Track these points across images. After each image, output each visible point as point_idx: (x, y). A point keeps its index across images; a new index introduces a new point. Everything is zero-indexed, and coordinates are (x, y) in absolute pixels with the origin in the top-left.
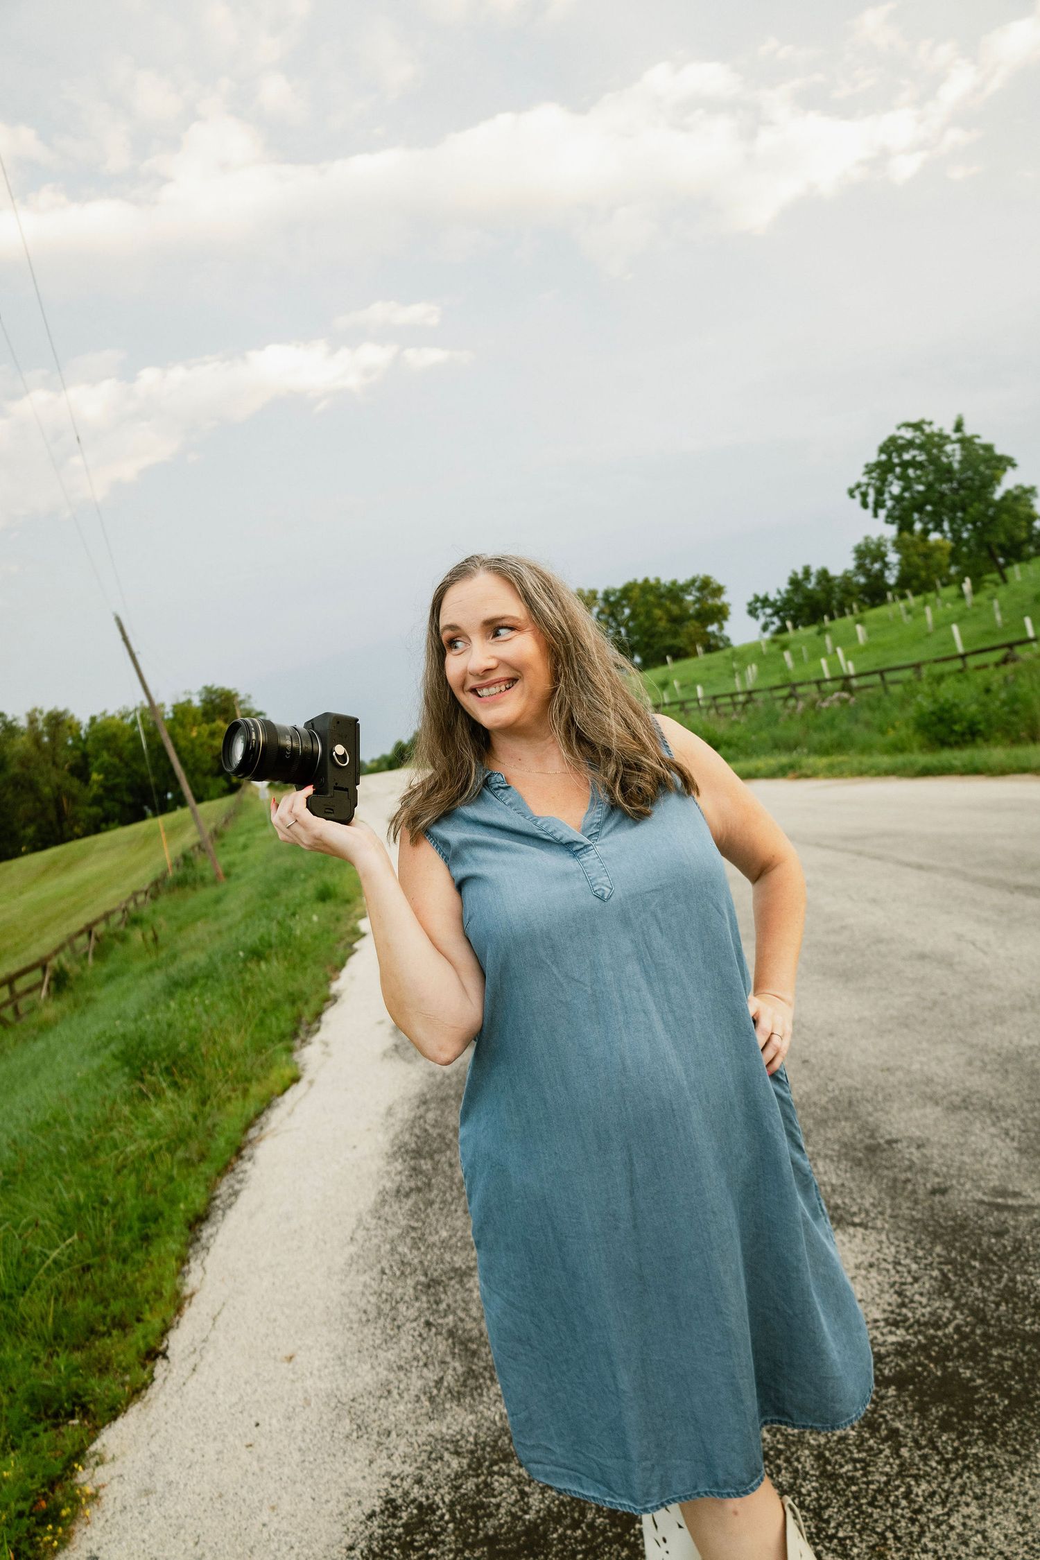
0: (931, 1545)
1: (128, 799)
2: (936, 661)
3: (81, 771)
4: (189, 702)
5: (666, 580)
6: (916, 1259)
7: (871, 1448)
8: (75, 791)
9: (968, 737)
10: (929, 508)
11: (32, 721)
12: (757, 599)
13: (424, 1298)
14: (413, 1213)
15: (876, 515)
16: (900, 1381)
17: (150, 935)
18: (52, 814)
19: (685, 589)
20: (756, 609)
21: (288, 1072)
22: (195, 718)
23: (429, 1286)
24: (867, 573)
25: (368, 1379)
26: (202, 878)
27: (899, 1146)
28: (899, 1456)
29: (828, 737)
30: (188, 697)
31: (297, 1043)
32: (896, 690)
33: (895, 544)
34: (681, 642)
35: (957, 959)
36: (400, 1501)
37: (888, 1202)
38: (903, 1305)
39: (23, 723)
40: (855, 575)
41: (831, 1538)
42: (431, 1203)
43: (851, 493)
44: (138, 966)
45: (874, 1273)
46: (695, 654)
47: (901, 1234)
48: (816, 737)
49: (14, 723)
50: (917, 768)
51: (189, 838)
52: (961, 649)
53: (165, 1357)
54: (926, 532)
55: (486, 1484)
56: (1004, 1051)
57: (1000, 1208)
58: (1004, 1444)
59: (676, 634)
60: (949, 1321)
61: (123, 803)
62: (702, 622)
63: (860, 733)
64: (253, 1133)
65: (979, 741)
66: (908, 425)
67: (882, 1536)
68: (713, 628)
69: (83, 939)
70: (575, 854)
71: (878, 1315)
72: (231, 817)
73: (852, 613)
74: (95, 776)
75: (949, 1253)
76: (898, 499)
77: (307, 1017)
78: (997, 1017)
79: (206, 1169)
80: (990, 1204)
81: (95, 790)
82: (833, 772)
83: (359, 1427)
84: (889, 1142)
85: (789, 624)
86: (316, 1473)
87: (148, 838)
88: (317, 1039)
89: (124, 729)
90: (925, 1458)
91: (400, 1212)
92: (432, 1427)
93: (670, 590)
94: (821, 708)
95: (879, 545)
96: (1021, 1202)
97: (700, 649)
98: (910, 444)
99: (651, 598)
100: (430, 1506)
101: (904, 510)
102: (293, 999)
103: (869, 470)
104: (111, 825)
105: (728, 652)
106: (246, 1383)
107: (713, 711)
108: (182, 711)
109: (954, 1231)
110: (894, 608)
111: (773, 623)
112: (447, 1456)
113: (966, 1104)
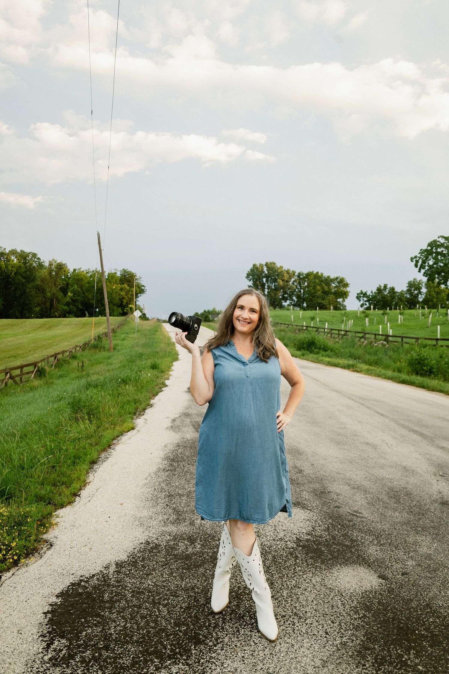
0: (295, 579)
1: (80, 307)
2: (425, 339)
3: (64, 290)
4: (116, 273)
5: (326, 275)
6: (322, 522)
7: (289, 558)
8: (60, 297)
9: (428, 373)
10: (443, 274)
11: (50, 265)
12: (362, 293)
13: (167, 499)
14: (168, 476)
15: (420, 271)
16: (304, 547)
17: (80, 364)
18: (48, 304)
19: (332, 281)
20: (360, 297)
21: (131, 425)
22: (116, 281)
23: (169, 496)
24: (411, 294)
25: (146, 514)
26: (104, 347)
27: (331, 494)
28: (296, 561)
29: (373, 358)
30: (116, 271)
31: (135, 417)
32: (406, 346)
33: (426, 285)
34: (325, 302)
35: (379, 447)
36: (150, 542)
37: (321, 506)
38: (313, 531)
39: (47, 264)
40: (406, 294)
41: (270, 573)
42: (175, 475)
43: (412, 260)
44: (73, 375)
45: (308, 522)
46: (330, 309)
47: (321, 515)
48: (367, 357)
49: (43, 263)
50: (401, 379)
51: (102, 330)
52: (439, 337)
53: (79, 496)
54: (439, 284)
55: (177, 543)
56: (379, 477)
57: (353, 515)
58: (326, 565)
59: (324, 299)
60: (325, 537)
61: (78, 308)
62: (336, 297)
63: (386, 360)
64: (115, 442)
65: (433, 376)
66: (443, 237)
67: (284, 575)
68: (340, 300)
69: (53, 358)
70: (244, 365)
71: (305, 531)
72: (121, 325)
73: (400, 309)
74: (69, 294)
75: (333, 522)
76: (431, 267)
77: (140, 408)
78: (382, 467)
79: (98, 448)
80: (351, 514)
81: (68, 299)
82: (368, 373)
83: (141, 524)
84: (329, 492)
85: (372, 307)
86: (126, 531)
87: (84, 325)
88: (142, 417)
89: (86, 278)
90: (302, 563)
91: (164, 476)
92: (164, 529)
93: (326, 280)
94: (373, 345)
95: (419, 283)
96: (361, 515)
97: (332, 307)
98: (442, 245)
99: (317, 281)
100: (159, 545)
101: (432, 272)
102: (136, 402)
103: (422, 252)
104: (71, 316)
105: (343, 312)
106: (107, 507)
107: (329, 335)
108: (112, 276)
109: (337, 517)
110: (418, 312)
111: (366, 305)
112: (166, 535)
113: (358, 488)
